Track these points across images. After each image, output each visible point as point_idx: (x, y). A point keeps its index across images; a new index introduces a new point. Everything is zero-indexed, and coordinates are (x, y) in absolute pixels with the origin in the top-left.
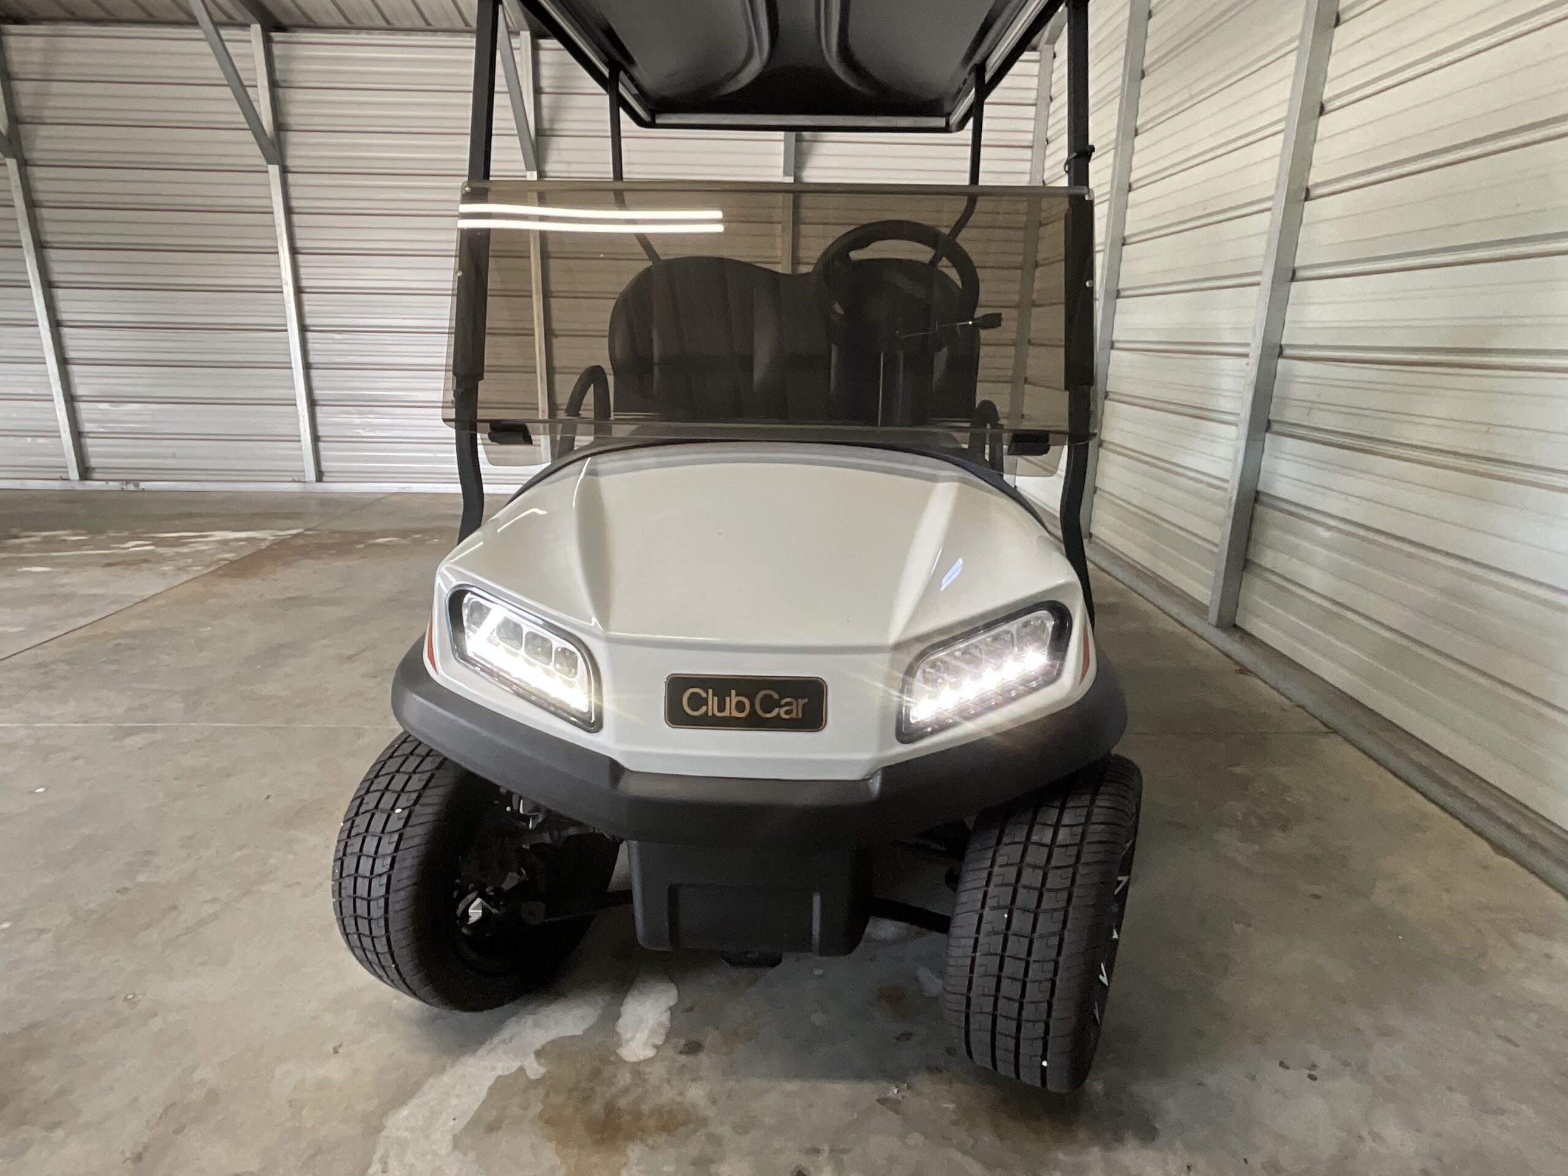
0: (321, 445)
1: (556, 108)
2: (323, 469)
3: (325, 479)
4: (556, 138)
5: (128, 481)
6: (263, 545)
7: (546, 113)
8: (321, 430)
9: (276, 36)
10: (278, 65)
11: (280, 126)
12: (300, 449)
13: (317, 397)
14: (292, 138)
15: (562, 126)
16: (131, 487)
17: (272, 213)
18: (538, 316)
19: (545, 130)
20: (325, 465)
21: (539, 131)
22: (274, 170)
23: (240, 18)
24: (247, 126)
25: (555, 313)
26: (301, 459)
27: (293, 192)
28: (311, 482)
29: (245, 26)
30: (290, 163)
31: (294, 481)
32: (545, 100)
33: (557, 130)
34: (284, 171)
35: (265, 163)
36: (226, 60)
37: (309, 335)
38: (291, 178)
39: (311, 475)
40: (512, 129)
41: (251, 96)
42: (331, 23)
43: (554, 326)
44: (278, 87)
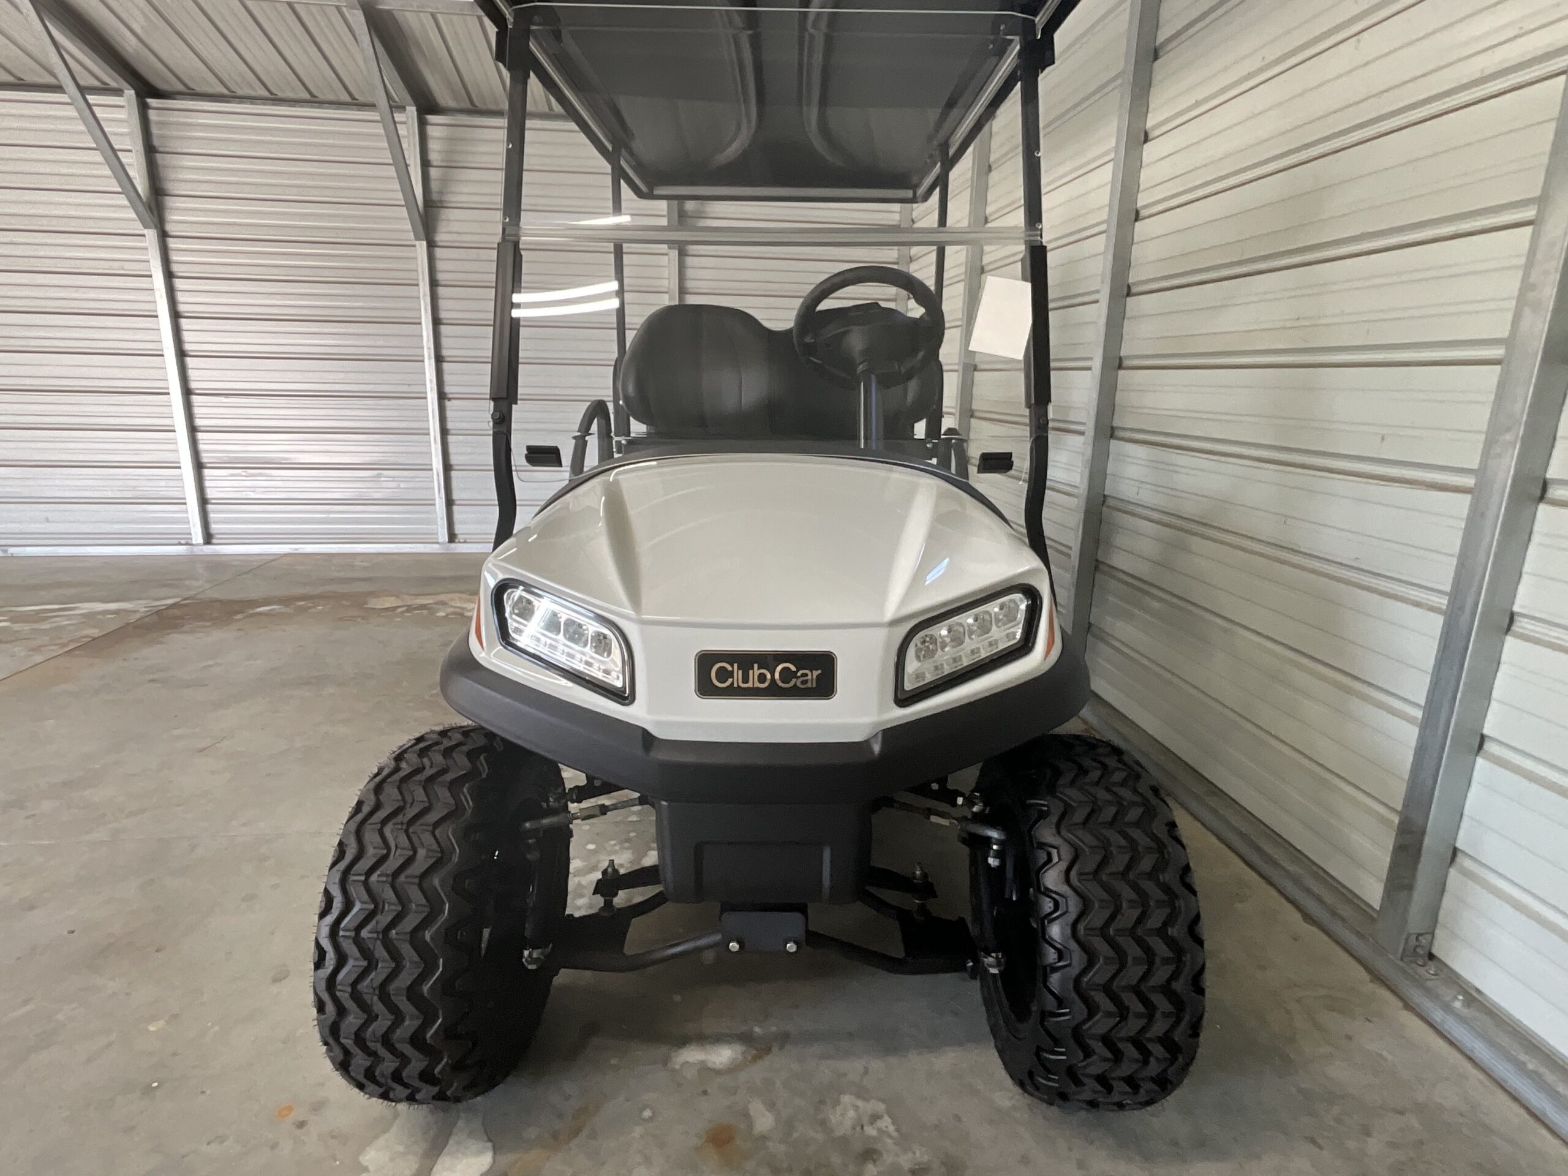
0: (210, 507)
1: (445, 181)
2: (212, 531)
3: (214, 541)
4: (446, 210)
6: (134, 618)
7: (434, 186)
8: (209, 494)
9: (152, 102)
10: (155, 130)
11: (157, 190)
12: (185, 511)
13: (204, 460)
14: (170, 202)
15: (451, 198)
17: (150, 276)
18: (431, 381)
19: (434, 202)
20: (214, 528)
21: (429, 203)
22: (151, 235)
23: (113, 84)
24: (120, 190)
25: (447, 378)
26: (186, 521)
27: (174, 257)
28: (198, 545)
29: (118, 92)
30: (170, 228)
31: (177, 544)
32: (434, 172)
33: (448, 202)
34: (163, 235)
35: (141, 227)
36: (95, 125)
37: (194, 398)
38: (172, 243)
39: (198, 538)
40: (400, 200)
41: (124, 160)
42: (210, 90)
43: (448, 389)
44: (157, 152)
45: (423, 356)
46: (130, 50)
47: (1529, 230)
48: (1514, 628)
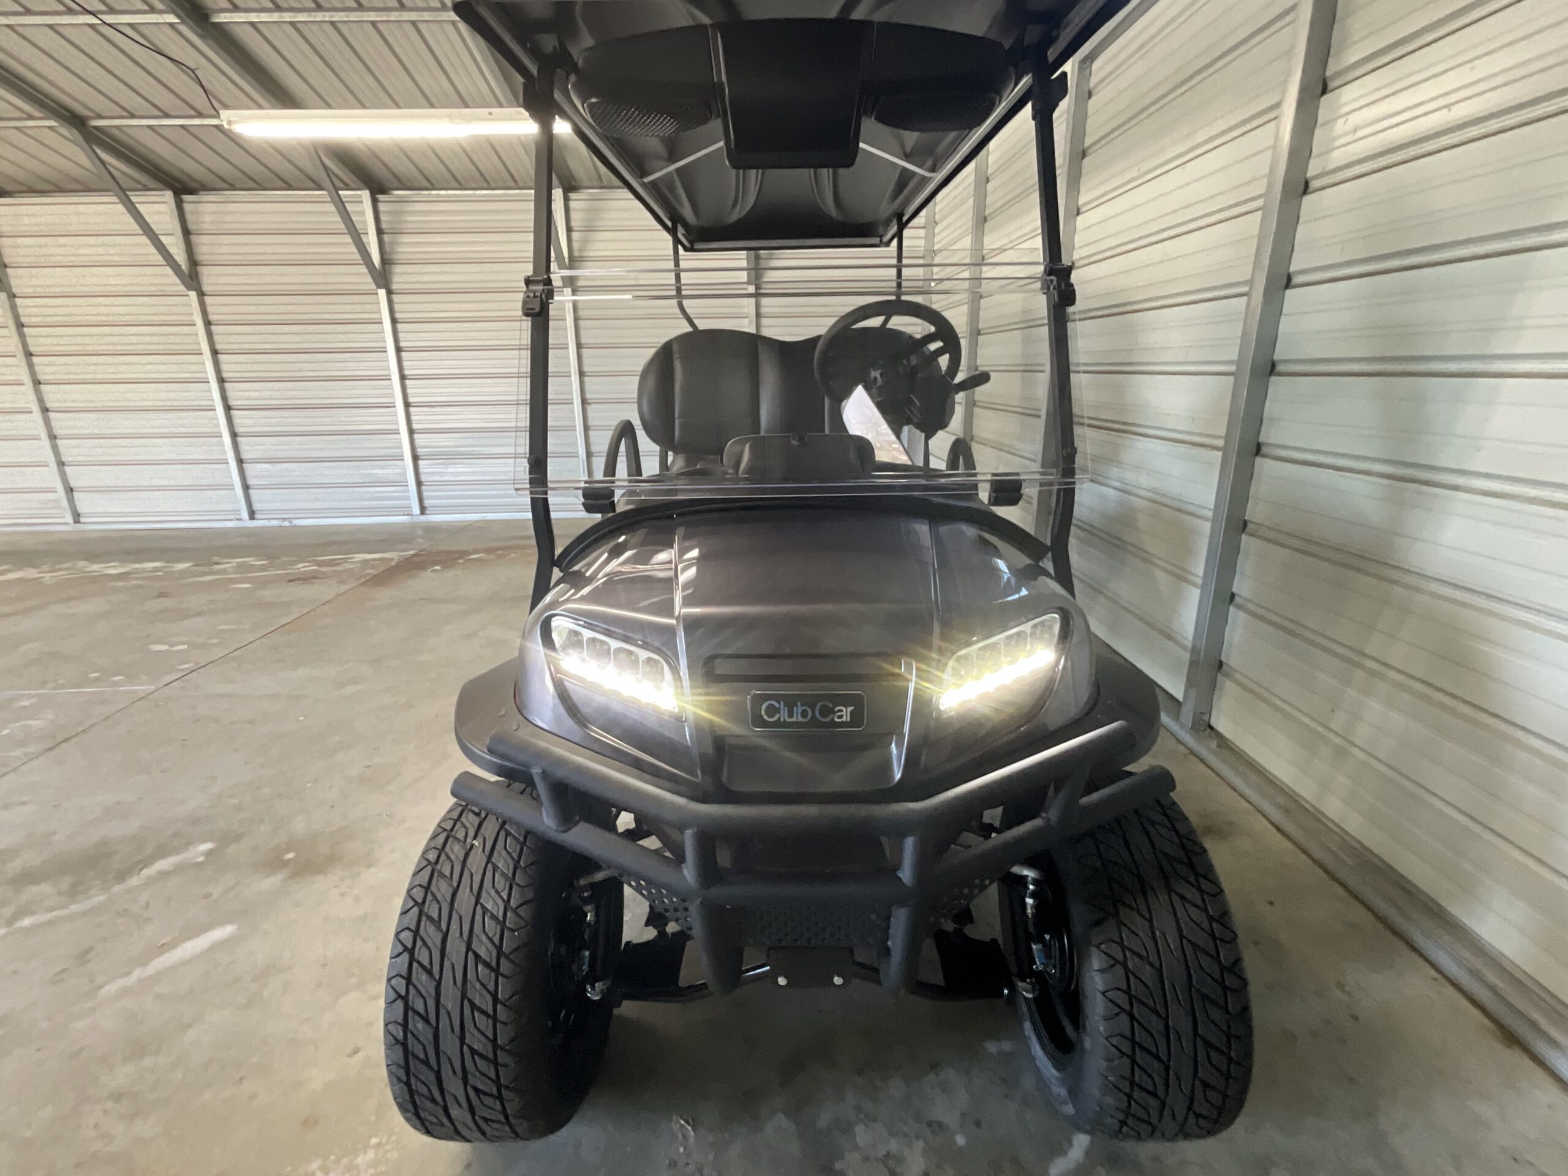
0: (423, 488)
2: (426, 505)
3: (427, 512)
4: (584, 263)
5: (285, 519)
6: (394, 563)
8: (423, 478)
9: (381, 197)
10: (383, 218)
12: (408, 491)
13: (419, 454)
14: (395, 269)
15: (587, 254)
16: (286, 524)
17: (382, 323)
18: (577, 391)
19: (575, 257)
20: (427, 503)
21: (571, 258)
22: (382, 292)
23: (353, 184)
24: (362, 262)
26: (408, 498)
27: (397, 307)
28: (417, 515)
29: (357, 189)
30: (394, 287)
31: (404, 515)
33: (585, 257)
34: (390, 293)
35: (375, 288)
36: (346, 217)
37: (411, 409)
38: (395, 298)
39: (416, 510)
41: (365, 240)
42: (420, 187)
43: (588, 396)
44: (384, 233)
45: (570, 372)
47: (1246, 297)
48: (1247, 529)
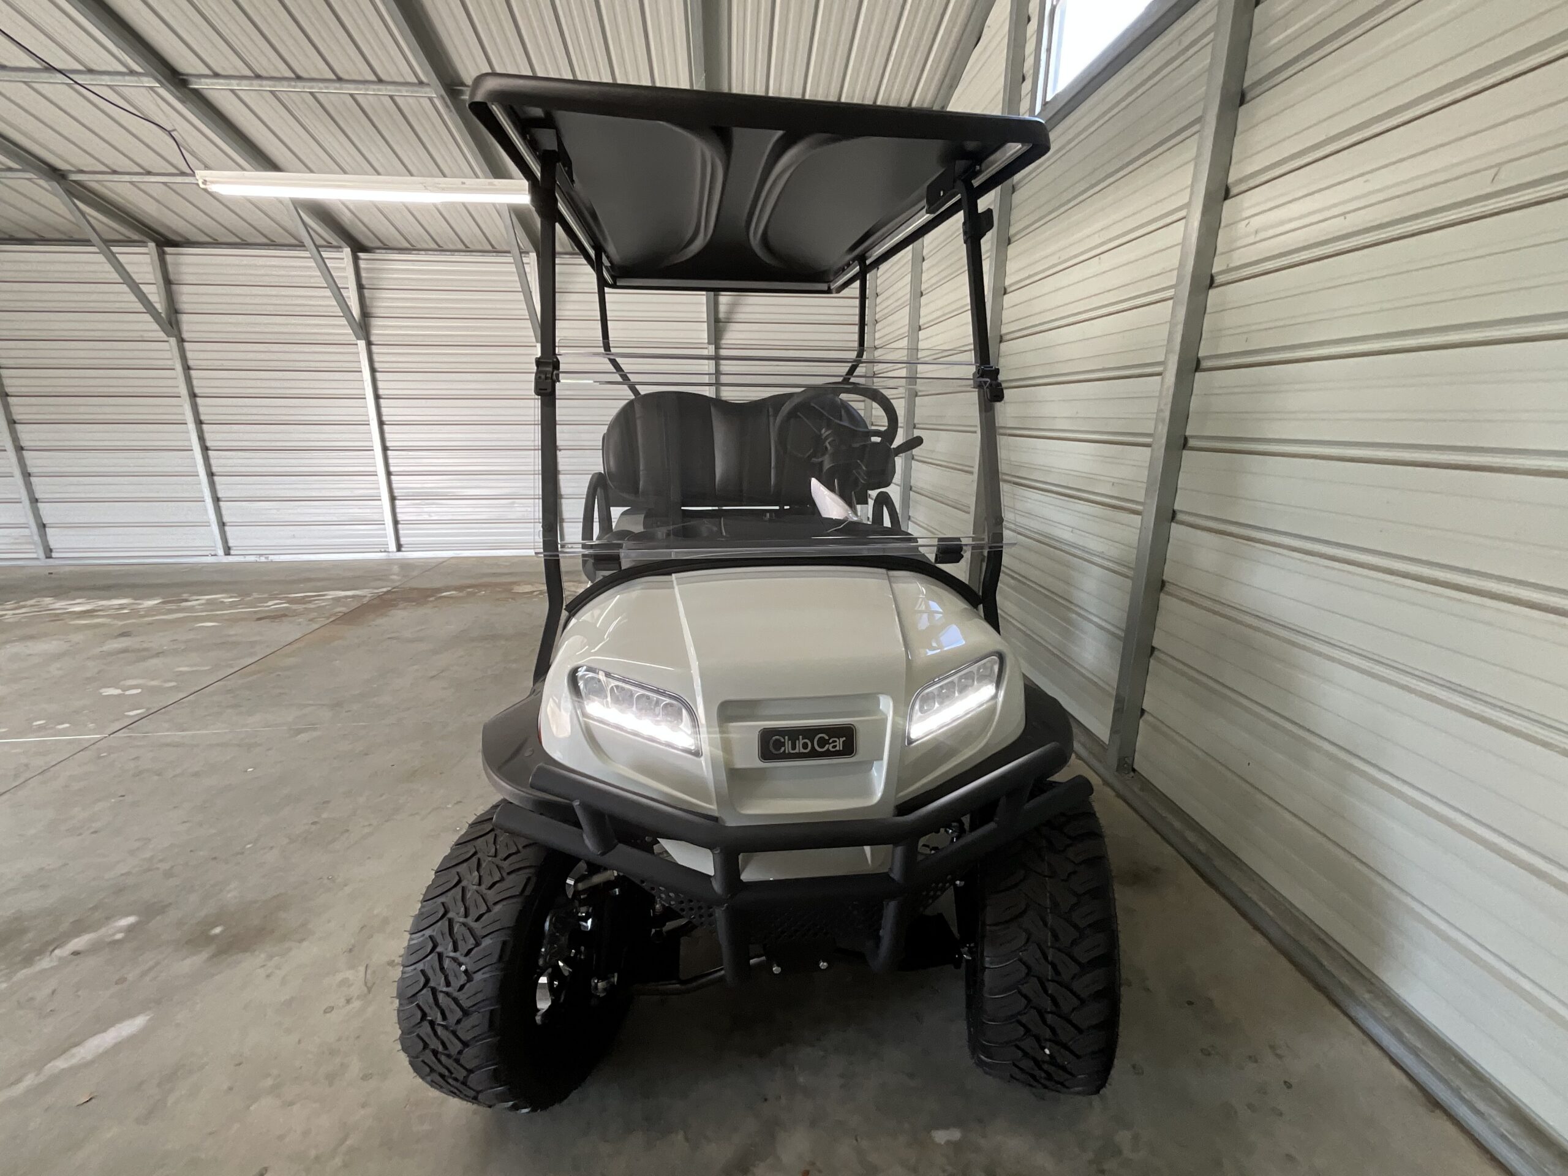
0: (400, 526)
2: (402, 543)
3: (403, 549)
4: (557, 321)
5: (261, 555)
6: (365, 601)
8: (400, 517)
9: (361, 255)
10: (364, 274)
11: (366, 314)
12: (385, 529)
13: (396, 494)
14: (375, 322)
16: (263, 559)
17: (361, 372)
20: (403, 540)
22: (362, 344)
24: (341, 314)
25: (559, 436)
26: (385, 536)
27: (376, 358)
28: (393, 552)
30: (373, 339)
31: (381, 552)
34: (369, 344)
35: (355, 338)
36: (327, 272)
37: (389, 453)
38: (374, 349)
39: (393, 547)
40: (526, 316)
41: (345, 295)
42: (399, 246)
44: (365, 289)
46: (346, 220)
47: (1160, 377)
